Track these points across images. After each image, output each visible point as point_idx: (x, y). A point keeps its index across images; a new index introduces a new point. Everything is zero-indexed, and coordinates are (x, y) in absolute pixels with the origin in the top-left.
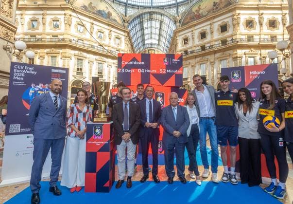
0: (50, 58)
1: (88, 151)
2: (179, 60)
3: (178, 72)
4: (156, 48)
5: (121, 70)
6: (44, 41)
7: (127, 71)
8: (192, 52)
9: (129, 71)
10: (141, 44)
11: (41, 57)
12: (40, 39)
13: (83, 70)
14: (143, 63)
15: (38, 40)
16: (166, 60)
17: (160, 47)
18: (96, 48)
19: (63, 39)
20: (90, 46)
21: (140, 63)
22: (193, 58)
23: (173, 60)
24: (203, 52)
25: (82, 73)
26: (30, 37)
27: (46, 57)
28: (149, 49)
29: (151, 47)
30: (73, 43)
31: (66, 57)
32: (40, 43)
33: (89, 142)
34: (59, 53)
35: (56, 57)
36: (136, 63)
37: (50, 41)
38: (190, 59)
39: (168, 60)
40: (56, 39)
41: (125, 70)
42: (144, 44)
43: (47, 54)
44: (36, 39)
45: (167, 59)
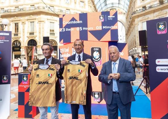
0: (30, 23)
1: (20, 92)
4: (117, 7)
5: (62, 30)
6: (25, 10)
7: (67, 30)
8: (150, 7)
9: (69, 30)
11: (23, 23)
12: (22, 9)
13: (54, 31)
14: (81, 22)
15: (20, 10)
17: (120, 6)
19: (38, 8)
20: (60, 11)
21: (79, 22)
23: (108, 17)
24: (162, 6)
25: (54, 33)
26: (15, 8)
27: (27, 22)
28: (111, 8)
29: (113, 7)
30: (46, 10)
31: (41, 22)
32: (22, 12)
33: (20, 86)
34: (36, 19)
35: (33, 22)
36: (74, 22)
37: (29, 10)
40: (33, 7)
41: (65, 30)
42: (106, 5)
43: (28, 20)
44: (19, 10)
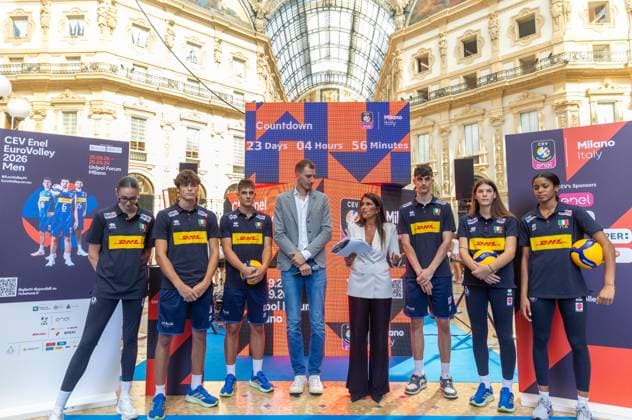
0: (60, 113)
2: (400, 118)
3: (398, 147)
4: (341, 84)
5: (255, 146)
6: (45, 71)
7: (268, 146)
8: (441, 93)
9: (275, 146)
10: (300, 75)
11: (37, 113)
12: (34, 65)
13: (146, 146)
14: (310, 126)
15: (29, 69)
16: (366, 118)
17: (352, 82)
18: (181, 86)
19: (95, 67)
20: (166, 83)
22: (444, 110)
23: (385, 117)
24: (471, 92)
25: (145, 155)
26: (8, 62)
27: (50, 111)
28: (322, 87)
29: (329, 83)
30: (121, 77)
31: (101, 113)
32: (33, 76)
34: (83, 103)
35: (75, 113)
36: (291, 126)
37: (62, 72)
38: (436, 112)
39: (374, 117)
40: (75, 65)
41: (263, 145)
42: (309, 75)
43: (53, 104)
44: (25, 68)
45: (370, 115)
